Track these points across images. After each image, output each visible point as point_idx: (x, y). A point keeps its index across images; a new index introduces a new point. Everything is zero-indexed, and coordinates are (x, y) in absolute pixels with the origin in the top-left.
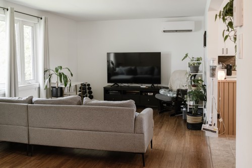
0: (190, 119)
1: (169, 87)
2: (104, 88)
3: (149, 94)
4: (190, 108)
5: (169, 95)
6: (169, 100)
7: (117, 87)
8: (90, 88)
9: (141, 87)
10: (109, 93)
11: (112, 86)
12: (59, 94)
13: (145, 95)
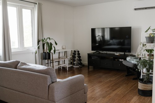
0: (141, 86)
1: (136, 55)
2: (88, 54)
3: (120, 60)
4: (142, 75)
5: (132, 62)
6: (131, 66)
7: (98, 54)
8: (79, 54)
9: (116, 54)
10: (92, 58)
11: (94, 53)
12: (47, 57)
13: (117, 60)
